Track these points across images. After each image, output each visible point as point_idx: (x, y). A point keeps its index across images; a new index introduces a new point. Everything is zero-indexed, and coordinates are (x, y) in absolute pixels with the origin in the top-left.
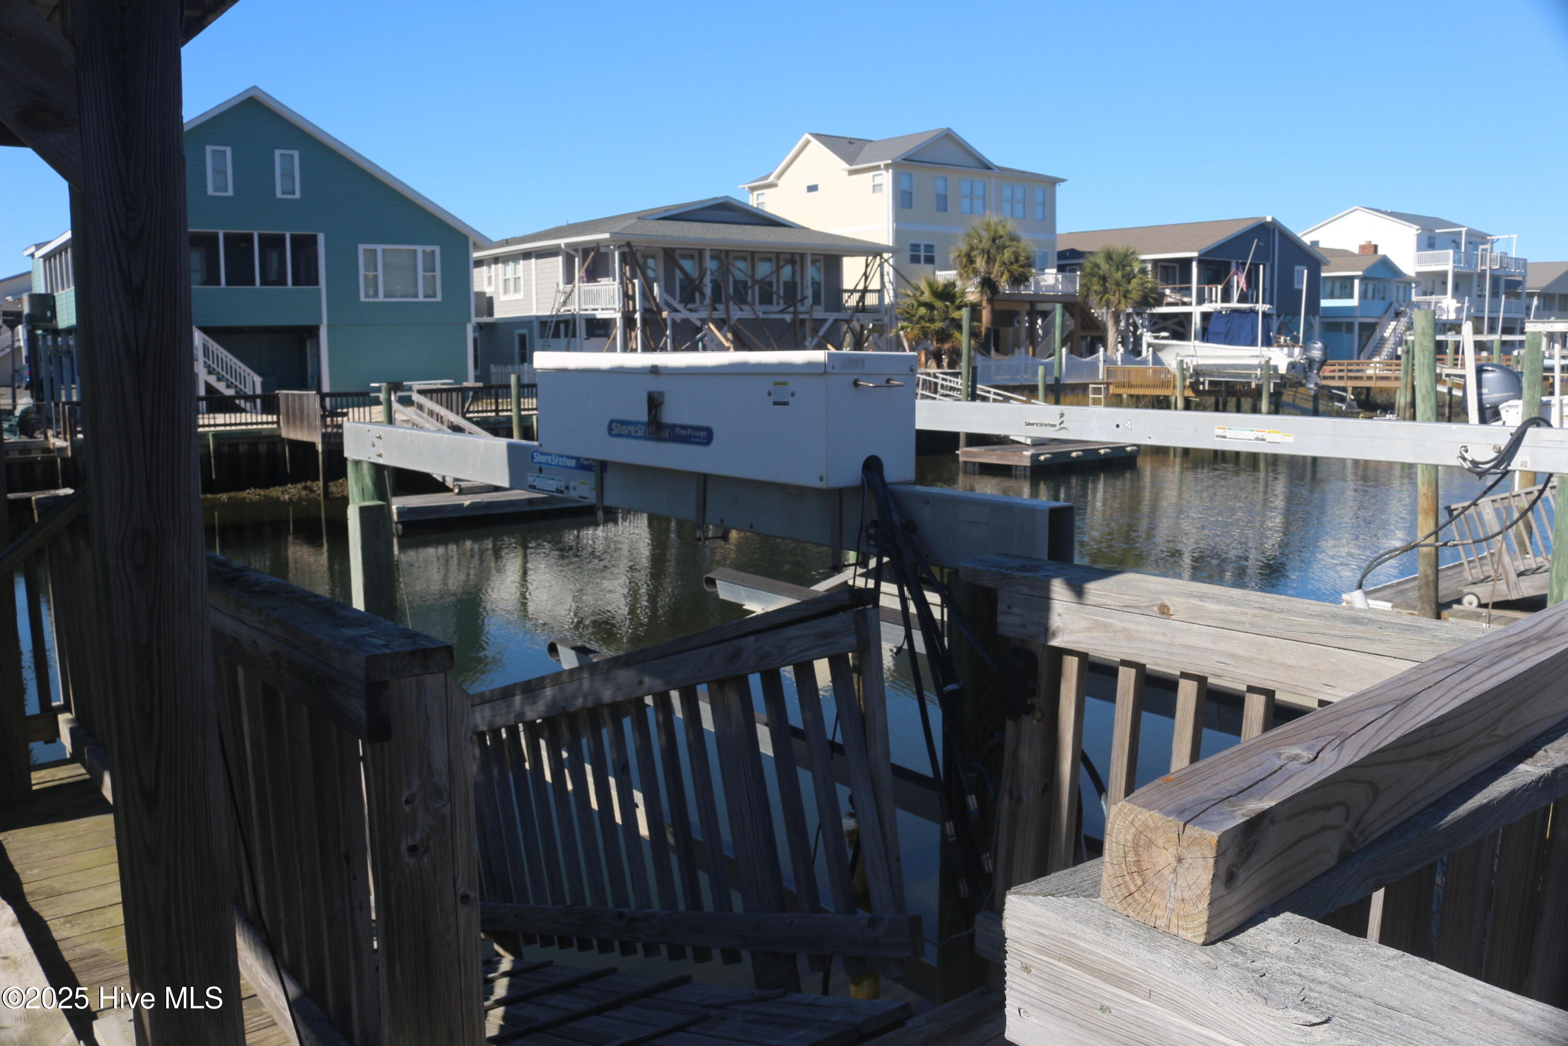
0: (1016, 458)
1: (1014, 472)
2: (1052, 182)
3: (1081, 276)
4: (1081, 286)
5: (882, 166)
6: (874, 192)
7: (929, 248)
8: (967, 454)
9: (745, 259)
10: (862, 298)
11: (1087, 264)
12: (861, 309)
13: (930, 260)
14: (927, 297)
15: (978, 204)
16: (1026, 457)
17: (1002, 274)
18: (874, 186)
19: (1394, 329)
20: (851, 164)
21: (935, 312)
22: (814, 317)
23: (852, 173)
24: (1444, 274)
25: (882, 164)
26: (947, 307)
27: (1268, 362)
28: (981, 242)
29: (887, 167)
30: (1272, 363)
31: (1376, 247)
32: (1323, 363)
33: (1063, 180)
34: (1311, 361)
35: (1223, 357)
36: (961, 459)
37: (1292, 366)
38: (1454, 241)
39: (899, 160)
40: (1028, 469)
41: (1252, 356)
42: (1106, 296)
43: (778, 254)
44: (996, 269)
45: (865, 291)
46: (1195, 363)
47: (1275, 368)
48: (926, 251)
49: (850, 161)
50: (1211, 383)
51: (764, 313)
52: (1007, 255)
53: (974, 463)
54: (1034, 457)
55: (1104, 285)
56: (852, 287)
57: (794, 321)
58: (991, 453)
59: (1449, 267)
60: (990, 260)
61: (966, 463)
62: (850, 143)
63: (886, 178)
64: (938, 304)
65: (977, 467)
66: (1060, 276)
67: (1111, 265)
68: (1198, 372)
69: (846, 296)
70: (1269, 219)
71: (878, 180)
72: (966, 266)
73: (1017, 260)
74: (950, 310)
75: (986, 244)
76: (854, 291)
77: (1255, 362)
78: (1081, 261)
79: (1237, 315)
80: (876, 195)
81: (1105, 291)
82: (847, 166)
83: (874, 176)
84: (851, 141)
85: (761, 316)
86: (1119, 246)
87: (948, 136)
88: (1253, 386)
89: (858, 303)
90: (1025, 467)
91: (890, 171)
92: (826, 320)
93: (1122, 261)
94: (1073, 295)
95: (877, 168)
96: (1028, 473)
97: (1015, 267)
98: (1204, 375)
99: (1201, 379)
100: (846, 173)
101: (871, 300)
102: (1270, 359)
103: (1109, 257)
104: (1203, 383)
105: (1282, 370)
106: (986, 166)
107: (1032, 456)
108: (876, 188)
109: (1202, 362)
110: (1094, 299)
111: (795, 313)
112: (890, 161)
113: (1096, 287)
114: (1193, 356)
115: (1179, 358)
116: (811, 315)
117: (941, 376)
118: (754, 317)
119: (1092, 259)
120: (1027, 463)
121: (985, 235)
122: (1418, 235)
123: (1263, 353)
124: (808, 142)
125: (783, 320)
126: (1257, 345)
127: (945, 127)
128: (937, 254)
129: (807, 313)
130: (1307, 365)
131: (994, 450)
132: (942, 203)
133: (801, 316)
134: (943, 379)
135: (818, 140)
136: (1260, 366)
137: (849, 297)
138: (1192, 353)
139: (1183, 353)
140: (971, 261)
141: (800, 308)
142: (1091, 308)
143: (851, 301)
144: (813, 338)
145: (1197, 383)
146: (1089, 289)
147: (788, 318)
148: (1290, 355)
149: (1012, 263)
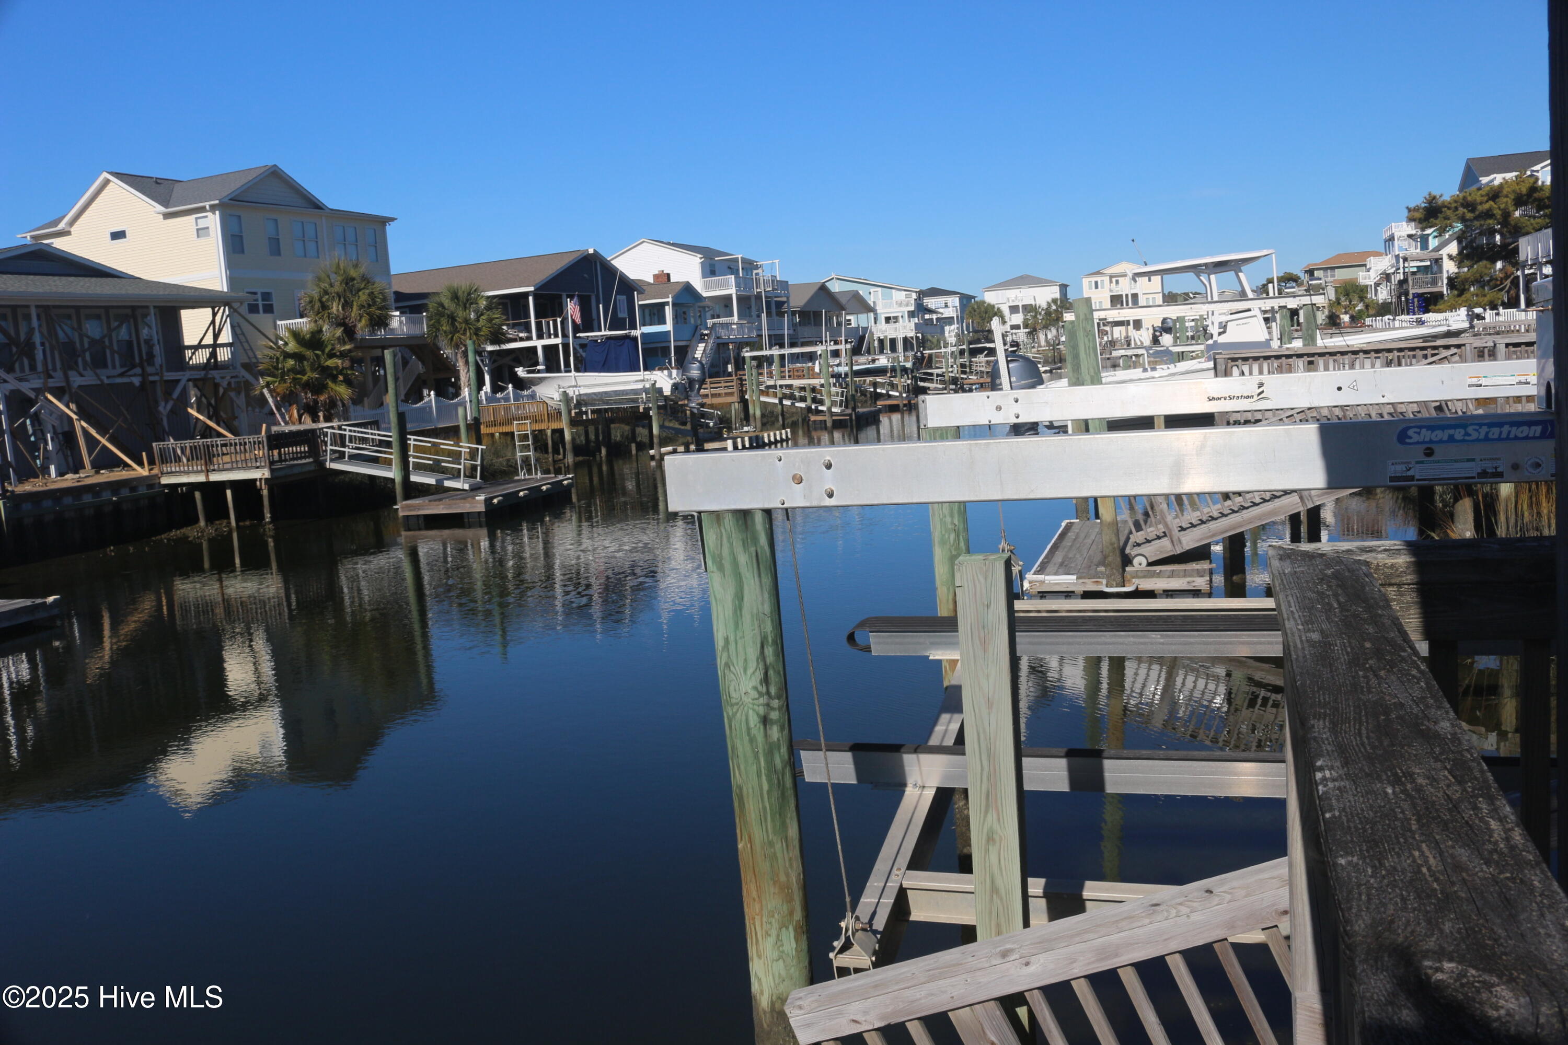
0: (468, 505)
1: (466, 520)
2: (383, 222)
3: (427, 317)
4: (428, 327)
5: (208, 207)
6: (198, 236)
7: (266, 296)
8: (408, 507)
9: (98, 317)
10: (213, 355)
11: (432, 305)
12: (213, 364)
13: (269, 309)
14: (292, 347)
15: (311, 246)
16: (478, 502)
17: (361, 316)
18: (198, 230)
19: (704, 350)
20: (166, 207)
21: (305, 363)
22: (166, 378)
23: (167, 216)
24: (728, 298)
25: (207, 205)
26: (317, 356)
27: (654, 384)
28: (331, 285)
29: (213, 208)
30: (657, 386)
31: (668, 275)
32: (702, 382)
33: (393, 219)
34: (691, 381)
35: (606, 384)
36: (401, 514)
37: (675, 387)
38: (730, 268)
39: (226, 200)
40: (483, 515)
41: (637, 381)
42: (457, 335)
43: (107, 309)
44: (355, 312)
45: (215, 346)
46: (577, 393)
47: (660, 391)
48: (263, 300)
49: (165, 204)
50: (593, 412)
51: (108, 377)
52: (363, 297)
53: (418, 516)
54: (488, 501)
55: (453, 324)
56: (196, 343)
57: (143, 384)
58: (437, 503)
59: (732, 291)
60: (347, 305)
61: (407, 518)
62: (157, 183)
63: (213, 221)
64: (309, 353)
65: (421, 521)
66: (403, 319)
67: (458, 304)
68: (582, 401)
69: (188, 353)
70: (591, 251)
71: (202, 223)
72: (318, 313)
73: (374, 302)
74: (322, 359)
75: (338, 288)
76: (199, 346)
77: (640, 386)
78: (425, 301)
79: (612, 341)
80: (203, 240)
81: (455, 330)
82: (162, 209)
83: (197, 219)
84: (158, 181)
85: (106, 381)
86: (462, 284)
87: (275, 174)
88: (641, 410)
89: (209, 360)
90: (479, 513)
91: (217, 212)
92: (178, 381)
93: (465, 299)
94: (422, 337)
95: (203, 209)
96: (483, 519)
97: (373, 309)
98: (586, 405)
99: (584, 409)
100: (161, 217)
101: (224, 355)
102: (655, 382)
103: (455, 297)
104: (586, 413)
105: (667, 391)
106: (316, 205)
107: (486, 500)
108: (201, 232)
109: (583, 391)
110: (443, 342)
111: (144, 375)
112: (217, 202)
113: (445, 327)
114: (576, 386)
115: (562, 390)
116: (162, 376)
117: (348, 428)
118: (99, 382)
119: (437, 299)
120: (481, 508)
121: (337, 280)
122: (702, 263)
123: (646, 377)
124: (107, 182)
125: (131, 384)
126: (639, 371)
127: (271, 163)
128: (275, 302)
129: (157, 374)
130: (687, 386)
131: (440, 500)
132: (275, 247)
133: (151, 378)
134: (350, 431)
135: (117, 178)
136: (645, 390)
137: (193, 353)
138: (574, 383)
139: (565, 384)
140: (324, 307)
141: (150, 370)
142: (440, 349)
143: (201, 357)
144: (166, 402)
145: (581, 413)
146: (438, 330)
147: (136, 381)
148: (670, 376)
149: (369, 306)
